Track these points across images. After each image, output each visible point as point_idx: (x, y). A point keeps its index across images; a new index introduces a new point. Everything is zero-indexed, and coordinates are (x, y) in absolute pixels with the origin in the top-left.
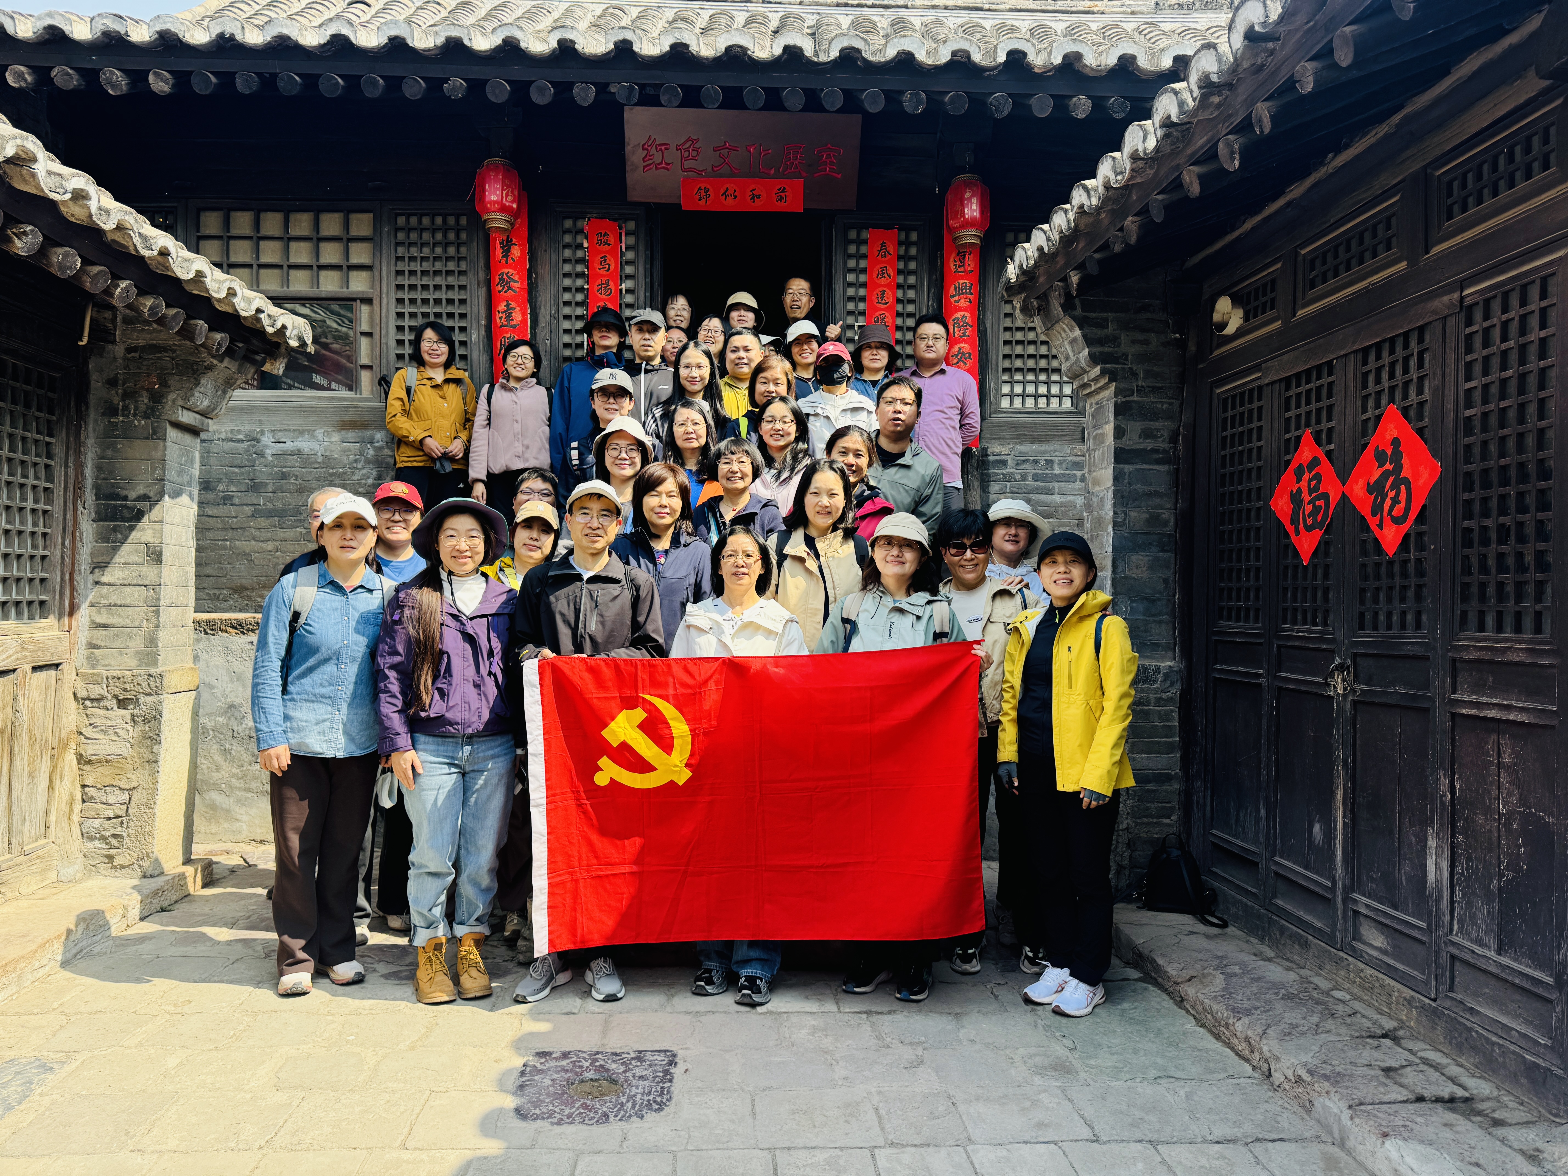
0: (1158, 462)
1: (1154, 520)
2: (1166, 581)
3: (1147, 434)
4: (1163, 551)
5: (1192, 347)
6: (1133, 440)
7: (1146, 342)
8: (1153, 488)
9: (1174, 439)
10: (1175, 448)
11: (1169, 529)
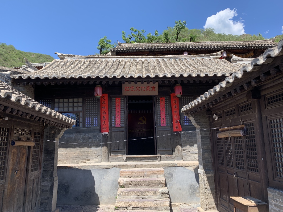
0: (208, 138)
1: (208, 147)
2: (210, 157)
3: (205, 134)
4: (210, 152)
5: (211, 121)
6: (204, 135)
7: (204, 120)
8: (207, 142)
9: (210, 135)
10: (210, 136)
11: (210, 149)
